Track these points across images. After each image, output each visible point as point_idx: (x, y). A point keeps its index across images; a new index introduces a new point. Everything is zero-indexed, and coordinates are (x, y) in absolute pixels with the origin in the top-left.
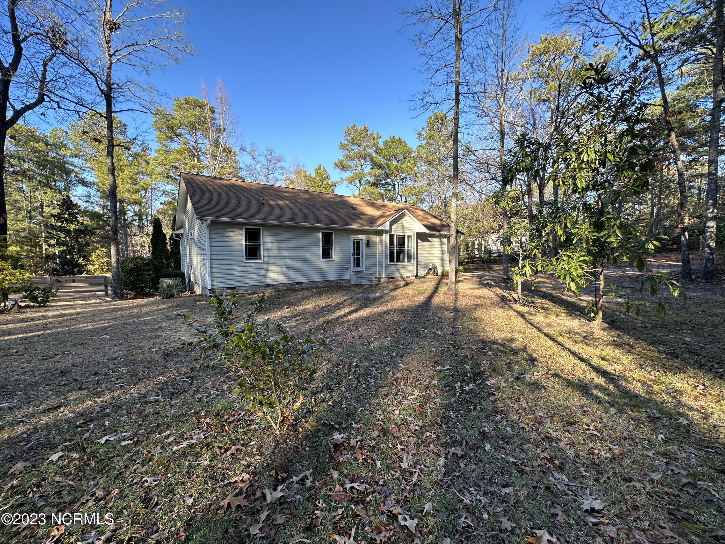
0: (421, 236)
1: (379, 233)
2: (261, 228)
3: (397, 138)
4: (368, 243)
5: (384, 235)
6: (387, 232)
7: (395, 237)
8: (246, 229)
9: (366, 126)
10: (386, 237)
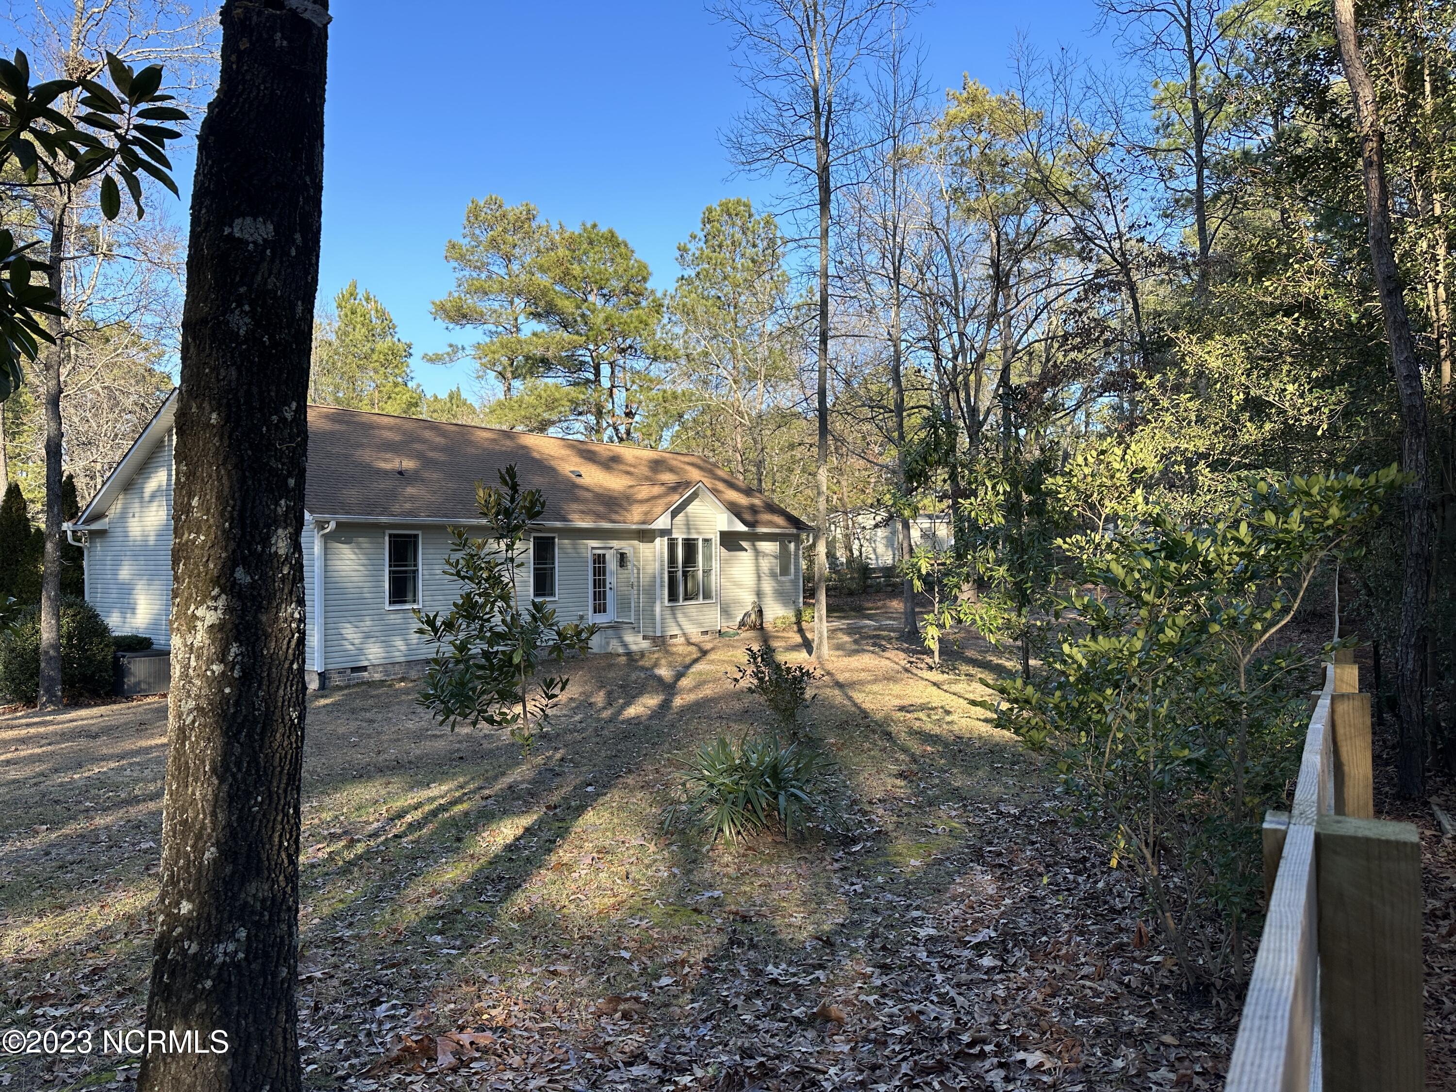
0: (730, 541)
1: (646, 536)
2: (419, 533)
3: (603, 229)
4: (622, 558)
5: (658, 540)
6: (663, 533)
7: (680, 542)
8: (390, 536)
9: (532, 206)
10: (661, 545)
